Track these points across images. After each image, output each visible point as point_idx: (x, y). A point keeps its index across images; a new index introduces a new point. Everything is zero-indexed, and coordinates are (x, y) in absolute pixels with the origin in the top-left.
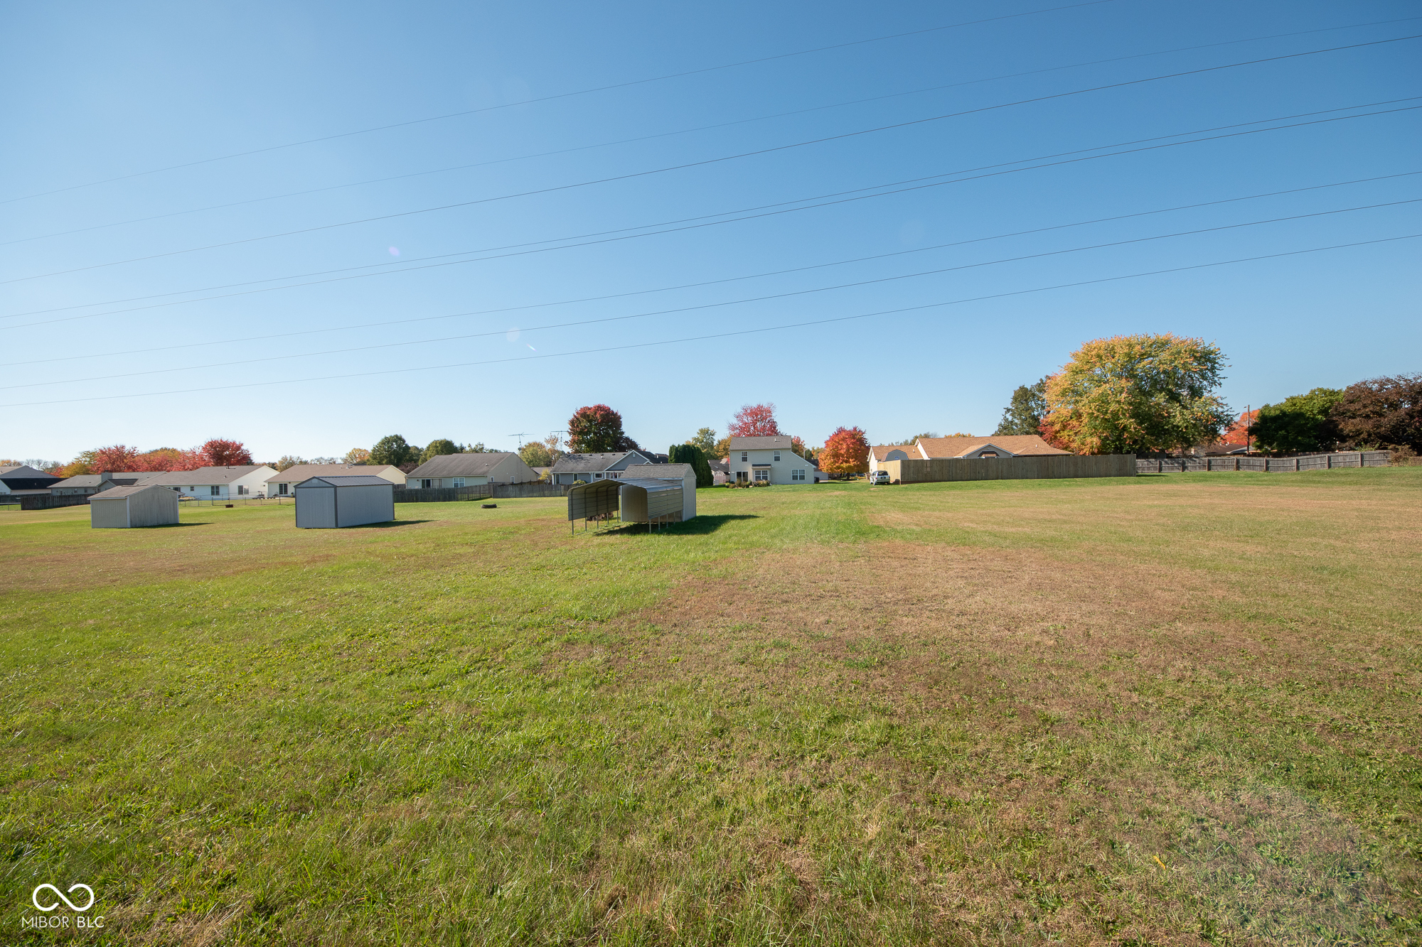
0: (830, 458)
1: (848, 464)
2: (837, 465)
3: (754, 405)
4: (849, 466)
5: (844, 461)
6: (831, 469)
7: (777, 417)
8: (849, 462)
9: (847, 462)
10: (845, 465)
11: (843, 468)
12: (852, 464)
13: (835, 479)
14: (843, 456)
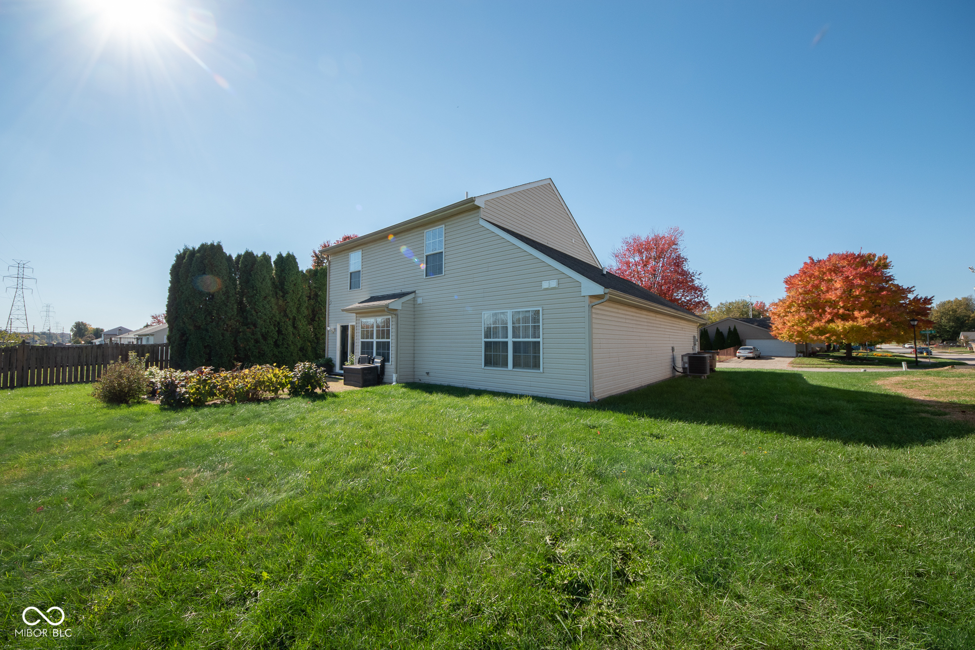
0: (798, 311)
1: (849, 324)
2: (817, 324)
3: (645, 234)
4: (852, 328)
5: (836, 316)
6: (800, 334)
7: (685, 249)
8: (854, 319)
9: (844, 318)
10: (839, 326)
11: (834, 333)
12: (862, 323)
13: (813, 354)
14: (833, 304)
